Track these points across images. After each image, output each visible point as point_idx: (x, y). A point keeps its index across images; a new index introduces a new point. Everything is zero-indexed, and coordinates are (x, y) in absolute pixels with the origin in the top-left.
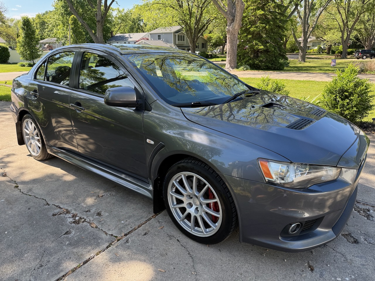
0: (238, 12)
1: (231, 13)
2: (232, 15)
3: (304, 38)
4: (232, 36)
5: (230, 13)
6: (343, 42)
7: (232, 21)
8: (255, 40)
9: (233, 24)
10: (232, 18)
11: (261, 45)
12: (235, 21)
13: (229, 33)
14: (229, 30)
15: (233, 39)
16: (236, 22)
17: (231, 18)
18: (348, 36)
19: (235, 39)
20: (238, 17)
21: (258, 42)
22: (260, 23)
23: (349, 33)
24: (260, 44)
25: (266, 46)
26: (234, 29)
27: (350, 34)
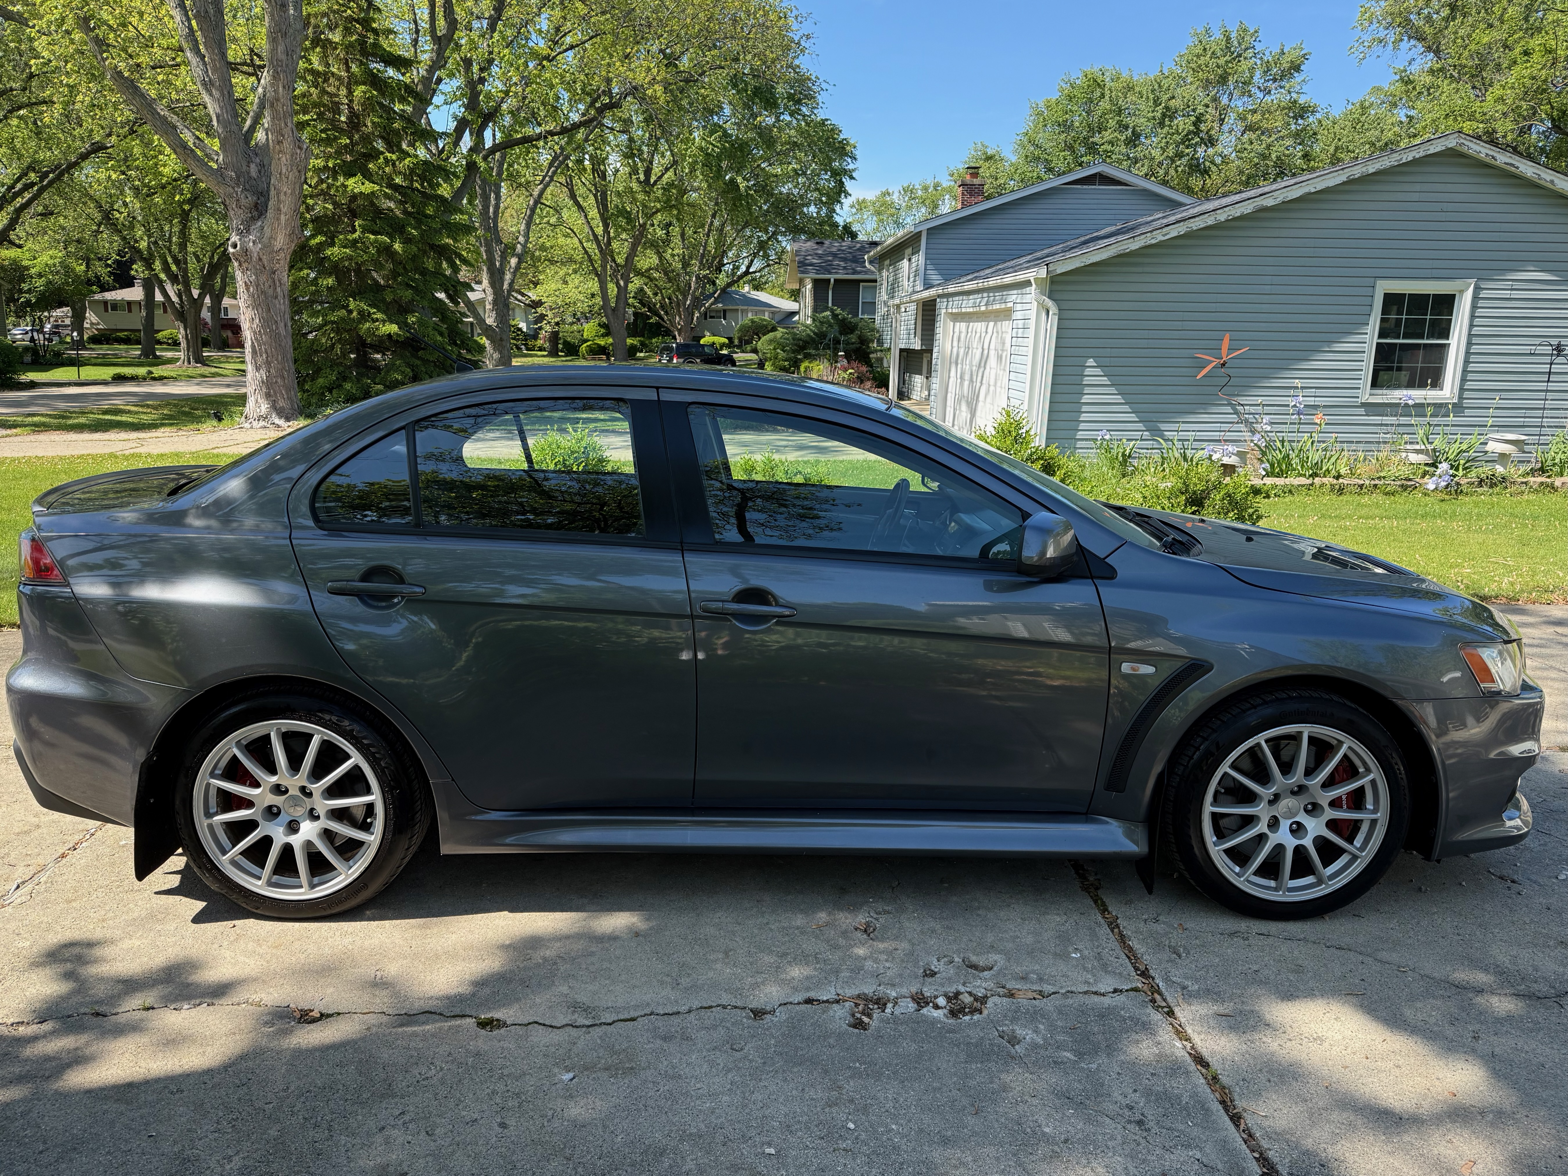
0: (285, 180)
1: (242, 180)
2: (247, 187)
3: (495, 293)
4: (263, 278)
5: (238, 177)
6: (609, 312)
7: (255, 213)
8: (355, 300)
9: (262, 228)
10: (251, 199)
11: (384, 321)
12: (270, 213)
13: (245, 265)
14: (246, 251)
15: (271, 292)
16: (278, 219)
17: (248, 200)
18: (622, 291)
19: (279, 289)
20: (282, 197)
21: (369, 305)
22: (365, 230)
23: (622, 283)
24: (379, 316)
25: (406, 324)
26: (268, 247)
27: (626, 286)
